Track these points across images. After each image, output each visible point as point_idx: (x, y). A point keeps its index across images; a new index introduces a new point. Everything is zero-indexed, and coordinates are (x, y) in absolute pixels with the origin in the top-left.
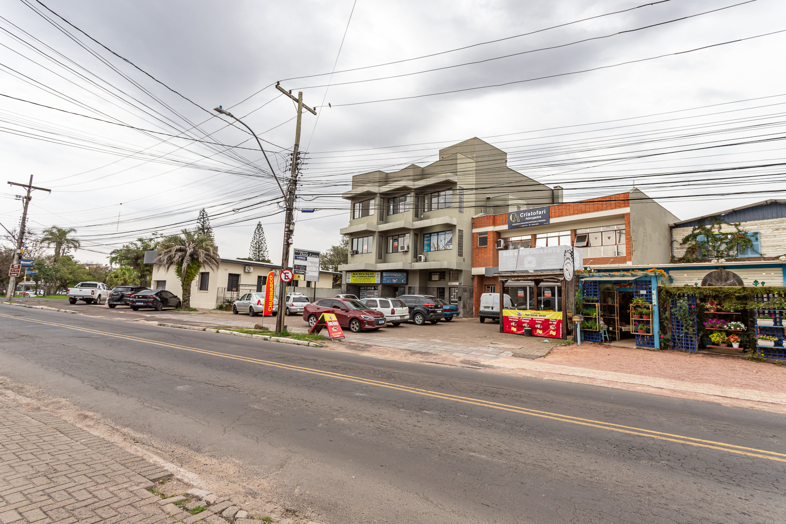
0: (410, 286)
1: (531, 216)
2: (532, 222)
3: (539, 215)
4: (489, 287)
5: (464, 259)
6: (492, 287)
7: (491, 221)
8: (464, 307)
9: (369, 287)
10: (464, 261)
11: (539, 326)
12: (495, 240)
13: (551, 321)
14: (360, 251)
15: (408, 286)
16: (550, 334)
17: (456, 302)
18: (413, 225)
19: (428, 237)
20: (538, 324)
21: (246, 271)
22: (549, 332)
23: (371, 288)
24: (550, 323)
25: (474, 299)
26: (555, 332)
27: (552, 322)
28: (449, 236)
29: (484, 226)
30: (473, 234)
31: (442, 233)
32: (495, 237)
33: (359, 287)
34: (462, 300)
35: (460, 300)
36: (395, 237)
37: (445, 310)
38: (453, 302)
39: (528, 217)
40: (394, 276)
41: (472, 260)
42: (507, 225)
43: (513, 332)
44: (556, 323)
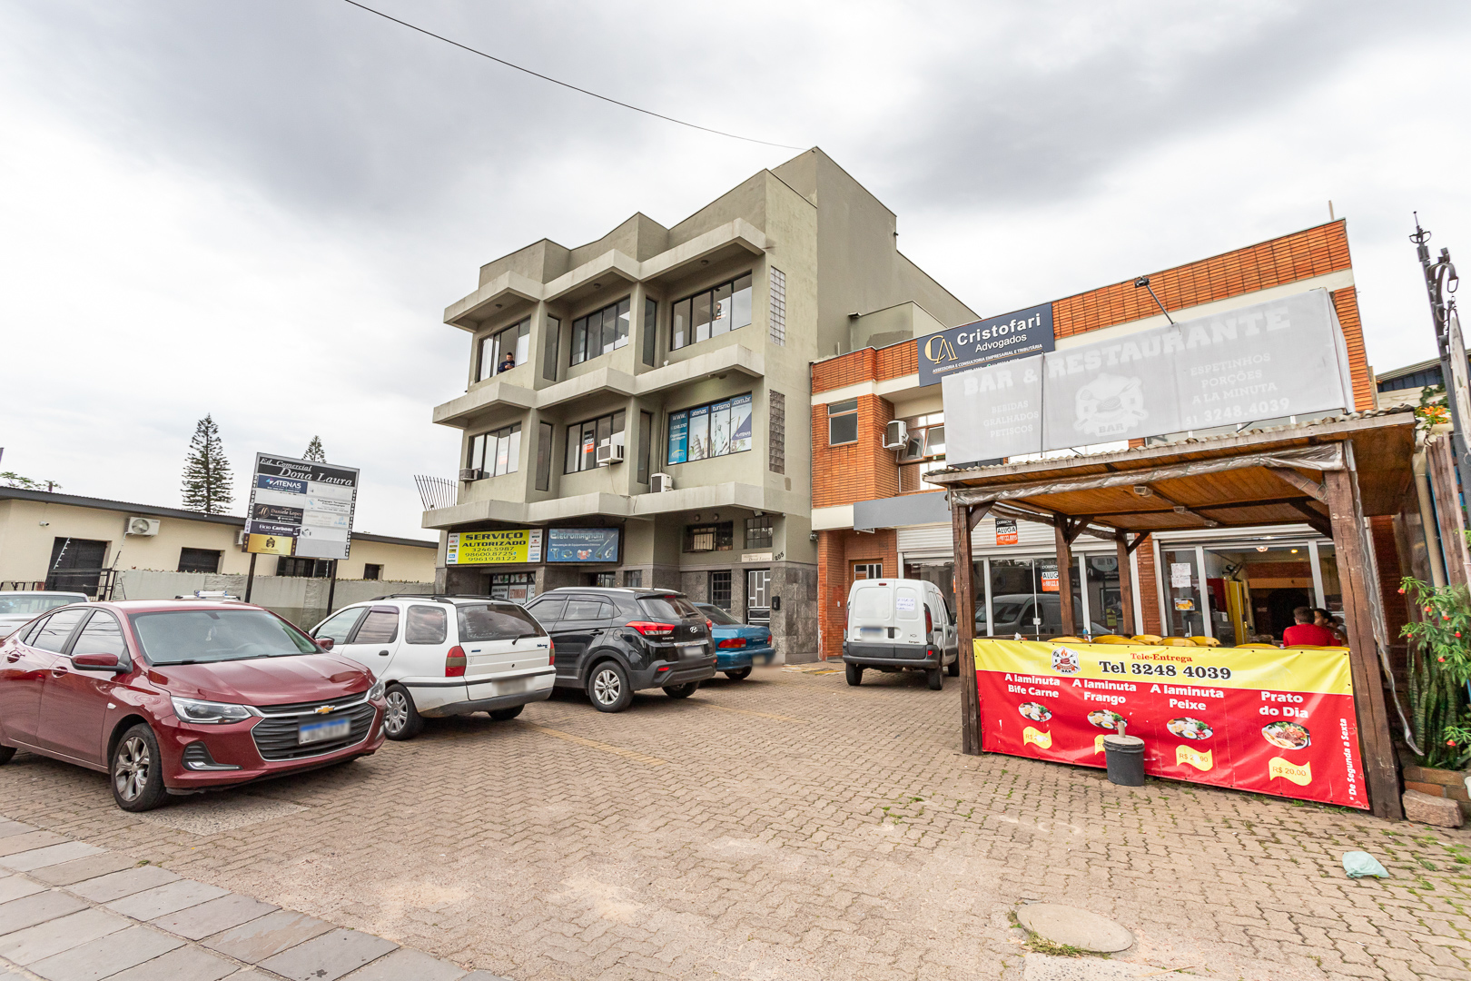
0: (630, 568)
1: (991, 339)
2: (996, 356)
3: (1017, 333)
4: (863, 568)
5: (788, 481)
6: (871, 567)
7: (868, 367)
8: (791, 629)
9: (515, 574)
10: (788, 487)
11: (1189, 728)
12: (881, 422)
13: (1272, 705)
14: (489, 469)
15: (624, 568)
16: (1273, 775)
17: (766, 614)
18: (635, 384)
19: (682, 421)
20: (1181, 715)
21: (130, 530)
22: (1262, 764)
23: (521, 578)
24: (1264, 711)
25: (820, 603)
26: (1307, 768)
27: (1280, 706)
28: (740, 412)
29: (847, 384)
30: (813, 411)
31: (721, 406)
32: (881, 413)
33: (491, 577)
34: (783, 606)
35: (778, 608)
36: (587, 427)
37: (722, 644)
38: (754, 614)
39: (982, 342)
40: (583, 541)
41: (812, 486)
42: (917, 375)
43: (1033, 755)
44: (1305, 714)
